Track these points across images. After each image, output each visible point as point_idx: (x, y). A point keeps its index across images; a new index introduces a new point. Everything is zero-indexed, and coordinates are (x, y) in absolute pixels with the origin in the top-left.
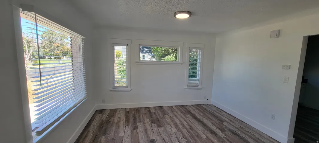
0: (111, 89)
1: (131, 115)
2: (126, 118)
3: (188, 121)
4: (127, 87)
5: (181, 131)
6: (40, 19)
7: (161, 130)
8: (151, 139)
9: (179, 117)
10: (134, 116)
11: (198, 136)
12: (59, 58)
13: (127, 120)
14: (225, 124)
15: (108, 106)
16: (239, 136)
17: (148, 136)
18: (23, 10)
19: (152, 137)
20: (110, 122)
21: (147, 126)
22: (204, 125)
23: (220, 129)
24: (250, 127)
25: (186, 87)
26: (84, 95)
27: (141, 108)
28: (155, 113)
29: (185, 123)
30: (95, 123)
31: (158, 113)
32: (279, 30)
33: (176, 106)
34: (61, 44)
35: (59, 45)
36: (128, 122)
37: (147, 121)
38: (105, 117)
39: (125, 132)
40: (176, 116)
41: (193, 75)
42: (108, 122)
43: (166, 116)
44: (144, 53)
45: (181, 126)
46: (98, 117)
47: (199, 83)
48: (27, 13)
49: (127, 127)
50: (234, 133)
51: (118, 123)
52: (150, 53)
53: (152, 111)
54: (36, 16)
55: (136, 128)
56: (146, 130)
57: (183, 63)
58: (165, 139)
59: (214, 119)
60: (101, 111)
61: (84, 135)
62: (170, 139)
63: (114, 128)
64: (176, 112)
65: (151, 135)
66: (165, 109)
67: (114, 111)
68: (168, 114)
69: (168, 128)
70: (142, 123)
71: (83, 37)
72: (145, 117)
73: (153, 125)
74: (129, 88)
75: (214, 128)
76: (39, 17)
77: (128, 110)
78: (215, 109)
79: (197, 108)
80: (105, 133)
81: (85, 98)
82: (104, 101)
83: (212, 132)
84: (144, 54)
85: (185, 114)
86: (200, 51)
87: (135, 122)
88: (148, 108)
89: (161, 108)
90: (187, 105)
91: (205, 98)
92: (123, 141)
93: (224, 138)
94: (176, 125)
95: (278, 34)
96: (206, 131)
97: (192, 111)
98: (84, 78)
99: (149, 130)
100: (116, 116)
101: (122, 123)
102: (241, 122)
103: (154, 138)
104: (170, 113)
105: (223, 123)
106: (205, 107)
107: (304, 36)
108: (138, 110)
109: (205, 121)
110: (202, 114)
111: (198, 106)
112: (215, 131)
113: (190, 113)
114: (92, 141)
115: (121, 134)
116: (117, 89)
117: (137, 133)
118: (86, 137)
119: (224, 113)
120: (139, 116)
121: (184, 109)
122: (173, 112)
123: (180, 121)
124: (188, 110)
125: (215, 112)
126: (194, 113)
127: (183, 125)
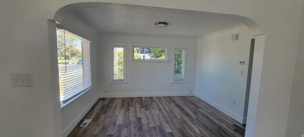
0: (111, 82)
1: (126, 102)
2: (122, 104)
3: (170, 107)
4: (123, 80)
5: (163, 113)
6: (67, 33)
7: (147, 112)
8: (138, 117)
9: (164, 104)
10: (128, 103)
11: (175, 116)
12: (69, 59)
13: (123, 105)
14: (200, 110)
15: (109, 95)
16: (207, 117)
17: (136, 115)
18: (58, 28)
19: (139, 116)
20: (109, 106)
21: (137, 109)
22: (182, 110)
23: (194, 113)
24: (220, 112)
25: (172, 81)
26: (91, 85)
27: (135, 98)
28: (145, 101)
29: (167, 108)
30: (98, 107)
31: (148, 101)
32: (237, 35)
33: (164, 97)
34: (70, 46)
35: (69, 47)
36: (123, 106)
37: (138, 106)
38: (106, 103)
39: (120, 112)
40: (161, 103)
41: (178, 72)
42: (108, 106)
43: (154, 103)
44: (144, 53)
45: (163, 110)
46: (101, 103)
47: (183, 77)
48: (61, 30)
49: (122, 109)
50: (204, 115)
51: (115, 107)
52: (150, 54)
53: (143, 100)
54: (64, 31)
55: (128, 110)
56: (136, 112)
57: (170, 61)
58: (149, 117)
59: (192, 107)
60: (103, 99)
61: (90, 113)
62: (153, 117)
63: (112, 110)
64: (163, 101)
65: (139, 115)
66: (154, 98)
67: (113, 100)
68: (156, 102)
69: (153, 111)
70: (134, 107)
71: (90, 42)
72: (137, 103)
73: (142, 109)
74: (125, 81)
75: (189, 112)
76: (66, 32)
77: (124, 99)
78: (196, 99)
79: (181, 99)
80: (105, 112)
81: (91, 87)
82: (105, 92)
83: (187, 114)
84: (144, 55)
85: (169, 102)
86: (184, 51)
87: (128, 107)
88: (141, 97)
89: (151, 98)
90: (173, 97)
91: (189, 91)
92: (117, 117)
93: (195, 118)
94: (160, 109)
95: (237, 37)
96: (182, 114)
97: (176, 100)
98: (91, 75)
99: (138, 112)
100: (115, 102)
101: (118, 107)
102: (214, 109)
103: (141, 117)
104: (157, 102)
105: (199, 109)
106: (188, 98)
107: (252, 39)
108: (132, 99)
109: (184, 107)
110: (183, 103)
111: (183, 98)
112: (189, 114)
113: (174, 102)
114: (95, 117)
115: (117, 113)
116: (116, 82)
117: (129, 113)
118: (91, 114)
119: (203, 103)
120: (132, 103)
121: (170, 99)
122: (160, 101)
123: (163, 107)
124: (173, 100)
125: (195, 102)
126: (177, 102)
127: (166, 110)
